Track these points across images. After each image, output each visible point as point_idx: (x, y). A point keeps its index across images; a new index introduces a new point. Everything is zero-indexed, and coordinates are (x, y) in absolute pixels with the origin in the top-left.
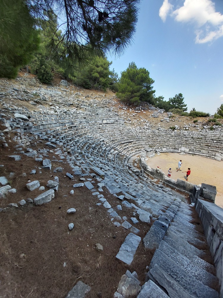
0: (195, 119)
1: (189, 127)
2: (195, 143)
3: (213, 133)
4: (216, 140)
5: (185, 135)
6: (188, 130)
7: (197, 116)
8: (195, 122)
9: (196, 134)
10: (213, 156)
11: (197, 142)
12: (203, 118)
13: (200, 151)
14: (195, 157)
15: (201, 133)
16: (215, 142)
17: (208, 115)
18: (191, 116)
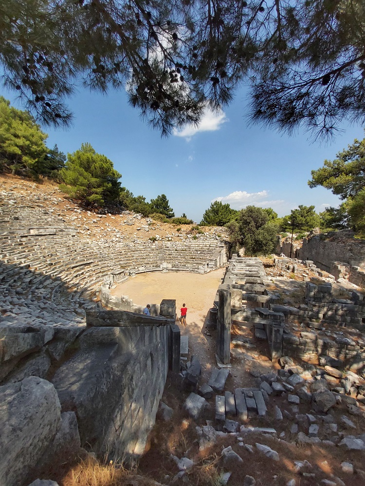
0: (178, 227)
1: (172, 237)
2: (179, 256)
3: (197, 243)
4: (199, 251)
5: (168, 248)
6: (171, 240)
7: (180, 223)
8: (178, 230)
9: (179, 245)
10: (197, 270)
11: (182, 254)
12: (187, 225)
13: (185, 266)
14: (179, 273)
15: (185, 243)
16: (199, 252)
17: (191, 222)
18: (174, 223)
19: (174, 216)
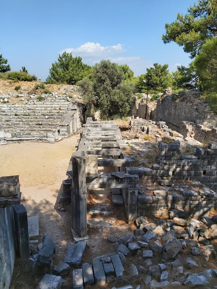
0: (17, 85)
1: (8, 98)
2: (21, 123)
3: (43, 106)
4: (47, 115)
5: (4, 112)
6: (8, 102)
7: (19, 79)
8: (17, 89)
9: (20, 108)
10: (45, 138)
11: (24, 120)
12: (29, 82)
13: (30, 134)
14: (22, 144)
15: (28, 106)
16: (47, 117)
17: (34, 79)
18: (11, 79)
19: (9, 70)
